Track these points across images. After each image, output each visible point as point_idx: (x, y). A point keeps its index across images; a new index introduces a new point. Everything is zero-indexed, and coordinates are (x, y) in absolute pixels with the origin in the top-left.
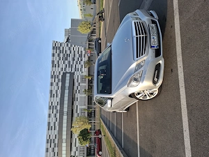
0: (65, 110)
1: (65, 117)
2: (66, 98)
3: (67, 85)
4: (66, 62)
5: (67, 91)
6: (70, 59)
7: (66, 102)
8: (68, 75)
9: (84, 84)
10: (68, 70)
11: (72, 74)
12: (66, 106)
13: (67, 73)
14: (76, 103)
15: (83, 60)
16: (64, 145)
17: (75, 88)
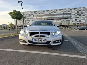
0: (54, 16)
1: (51, 17)
2: (59, 16)
3: (65, 16)
4: (77, 15)
5: (62, 16)
6: (78, 16)
7: (57, 16)
8: (70, 16)
9: (65, 23)
10: (72, 16)
11: (70, 18)
12: (56, 16)
13: (71, 15)
14: (57, 21)
15: (78, 22)
16: (41, 17)
17: (63, 20)
